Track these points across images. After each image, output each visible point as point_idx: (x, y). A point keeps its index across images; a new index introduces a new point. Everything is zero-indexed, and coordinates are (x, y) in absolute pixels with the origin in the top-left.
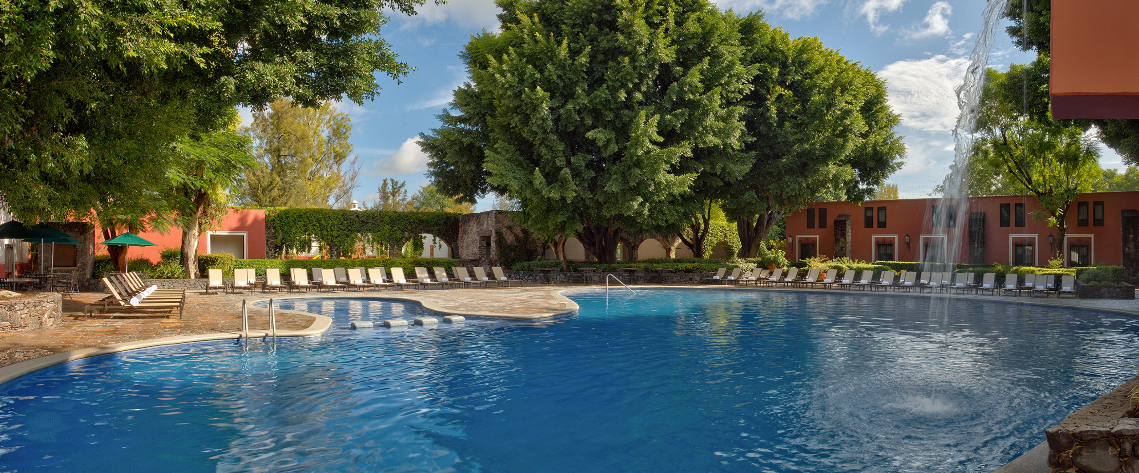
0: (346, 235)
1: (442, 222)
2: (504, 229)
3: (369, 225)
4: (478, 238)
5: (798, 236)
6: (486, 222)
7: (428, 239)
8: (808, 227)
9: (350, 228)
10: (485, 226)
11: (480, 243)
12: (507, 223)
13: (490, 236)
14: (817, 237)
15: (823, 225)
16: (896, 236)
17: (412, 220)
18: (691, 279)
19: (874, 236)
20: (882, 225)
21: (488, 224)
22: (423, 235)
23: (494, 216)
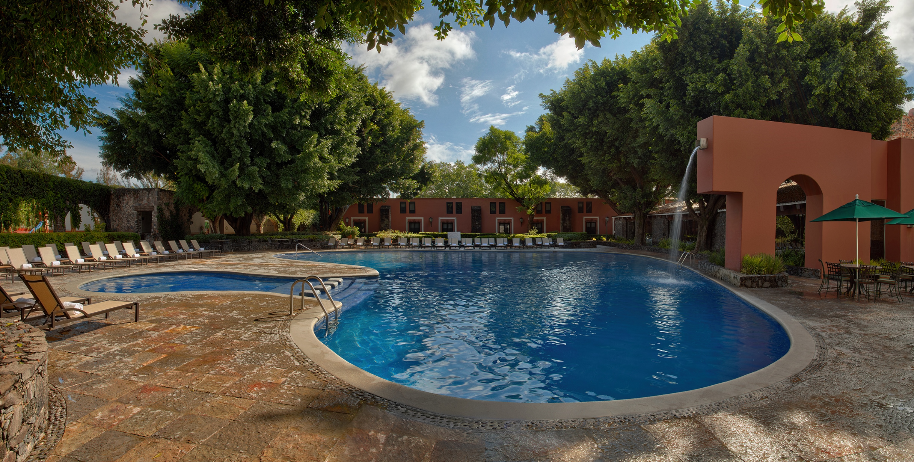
0: (9, 198)
1: (97, 193)
2: (163, 206)
3: (35, 188)
4: (135, 212)
5: (352, 218)
6: (146, 198)
7: (85, 210)
8: (359, 213)
9: (13, 189)
10: (145, 201)
11: (138, 218)
12: (165, 200)
13: (151, 212)
14: (367, 218)
15: (370, 211)
16: (422, 218)
17: (72, 188)
18: (314, 246)
19: (407, 218)
20: (413, 212)
21: (148, 200)
22: (80, 205)
23: (156, 194)
